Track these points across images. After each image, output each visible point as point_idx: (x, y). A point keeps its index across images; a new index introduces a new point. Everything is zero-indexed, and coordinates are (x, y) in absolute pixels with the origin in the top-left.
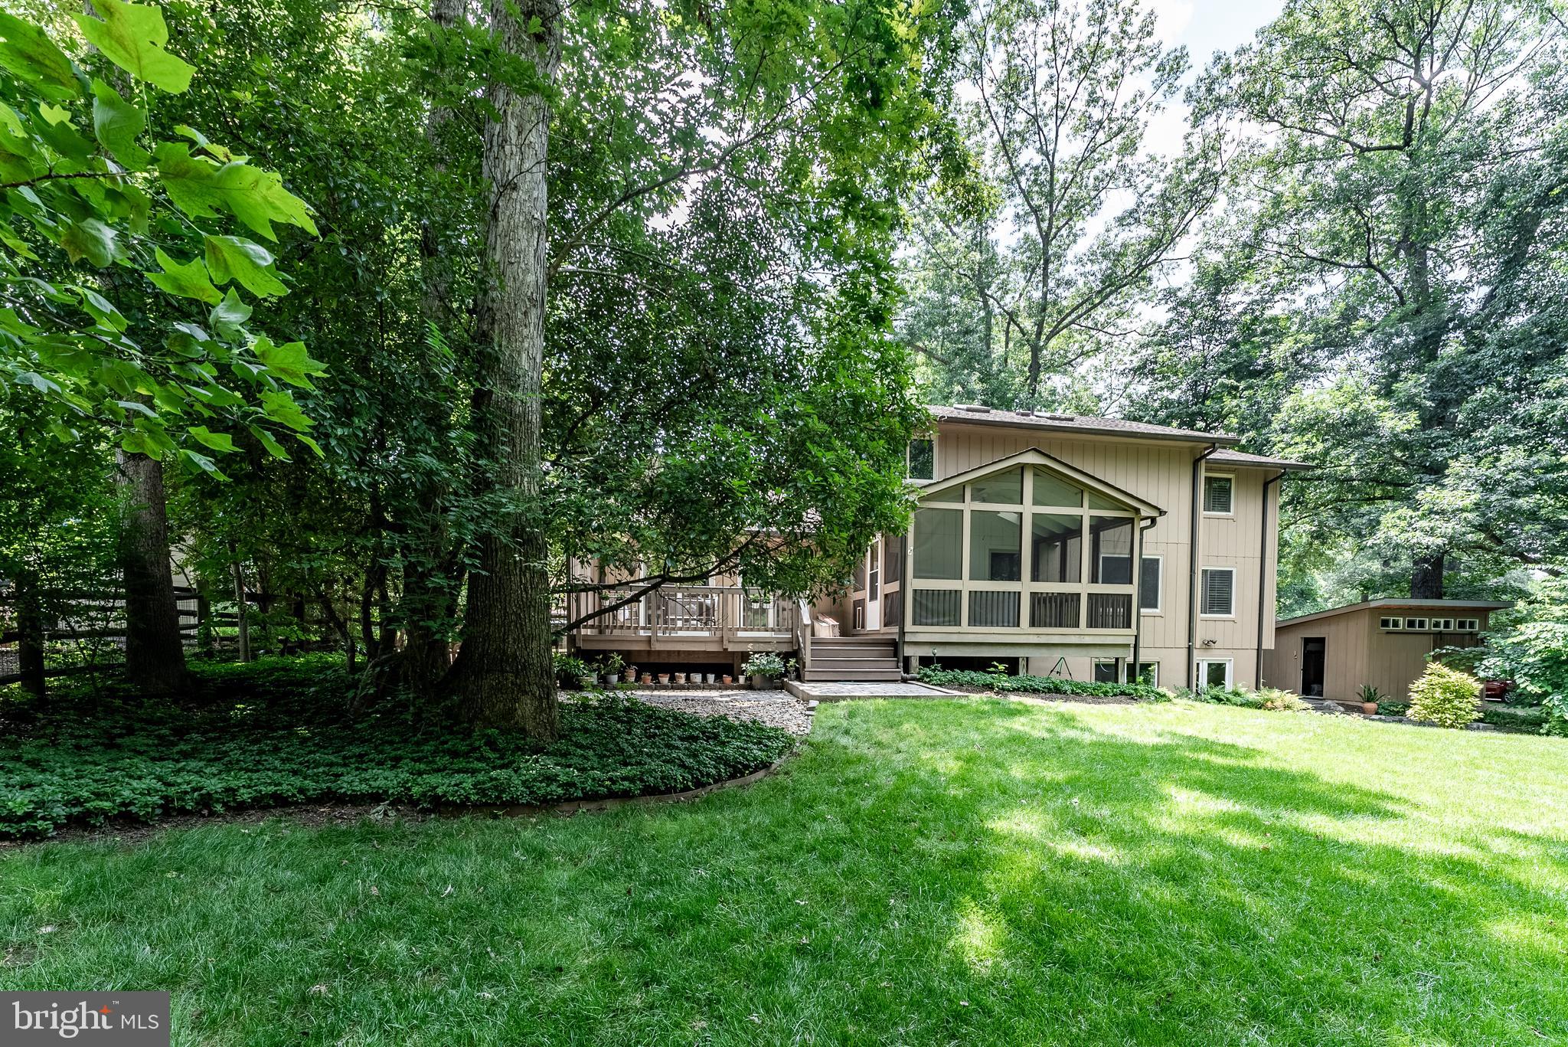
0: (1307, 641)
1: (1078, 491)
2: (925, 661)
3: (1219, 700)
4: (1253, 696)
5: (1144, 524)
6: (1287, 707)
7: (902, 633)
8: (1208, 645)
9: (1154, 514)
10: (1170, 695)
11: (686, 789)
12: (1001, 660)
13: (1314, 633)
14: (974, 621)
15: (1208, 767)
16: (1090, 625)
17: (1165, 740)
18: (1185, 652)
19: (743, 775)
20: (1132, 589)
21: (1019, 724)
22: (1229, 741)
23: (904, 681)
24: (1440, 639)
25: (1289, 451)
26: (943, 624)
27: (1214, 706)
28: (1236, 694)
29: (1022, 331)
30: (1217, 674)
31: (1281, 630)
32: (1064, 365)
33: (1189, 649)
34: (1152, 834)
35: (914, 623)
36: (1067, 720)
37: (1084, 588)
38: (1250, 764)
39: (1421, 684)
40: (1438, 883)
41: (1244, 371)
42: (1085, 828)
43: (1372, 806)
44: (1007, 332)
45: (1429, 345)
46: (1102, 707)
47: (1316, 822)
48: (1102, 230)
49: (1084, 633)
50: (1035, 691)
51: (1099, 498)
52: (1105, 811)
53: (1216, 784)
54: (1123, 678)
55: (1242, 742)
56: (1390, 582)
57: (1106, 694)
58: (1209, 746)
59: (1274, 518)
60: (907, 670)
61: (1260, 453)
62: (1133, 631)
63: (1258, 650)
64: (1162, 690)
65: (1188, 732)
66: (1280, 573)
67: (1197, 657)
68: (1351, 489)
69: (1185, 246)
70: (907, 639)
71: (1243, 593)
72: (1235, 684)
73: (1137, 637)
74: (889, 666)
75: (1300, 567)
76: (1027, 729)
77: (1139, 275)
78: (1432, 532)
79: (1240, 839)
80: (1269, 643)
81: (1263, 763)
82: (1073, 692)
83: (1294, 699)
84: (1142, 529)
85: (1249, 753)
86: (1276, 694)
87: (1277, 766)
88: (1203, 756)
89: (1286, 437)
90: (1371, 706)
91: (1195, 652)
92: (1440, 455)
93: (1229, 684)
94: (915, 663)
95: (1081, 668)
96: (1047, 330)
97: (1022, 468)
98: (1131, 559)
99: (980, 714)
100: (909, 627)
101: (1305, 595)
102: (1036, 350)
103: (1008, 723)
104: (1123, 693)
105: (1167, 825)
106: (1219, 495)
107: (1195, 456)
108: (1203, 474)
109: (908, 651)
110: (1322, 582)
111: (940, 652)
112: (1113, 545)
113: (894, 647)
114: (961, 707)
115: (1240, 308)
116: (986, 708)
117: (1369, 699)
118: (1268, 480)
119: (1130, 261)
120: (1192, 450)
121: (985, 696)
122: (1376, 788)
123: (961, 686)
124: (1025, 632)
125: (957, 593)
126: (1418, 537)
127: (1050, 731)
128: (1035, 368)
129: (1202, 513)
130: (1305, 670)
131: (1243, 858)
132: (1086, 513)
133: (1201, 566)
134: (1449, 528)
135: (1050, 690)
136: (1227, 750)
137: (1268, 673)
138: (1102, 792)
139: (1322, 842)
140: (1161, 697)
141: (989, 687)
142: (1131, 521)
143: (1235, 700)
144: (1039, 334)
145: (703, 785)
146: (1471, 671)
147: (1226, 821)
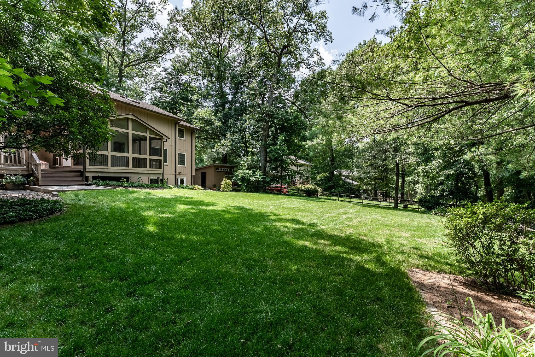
0: (202, 173)
1: (145, 129)
2: (94, 178)
3: (183, 188)
4: (191, 187)
5: (164, 140)
6: (198, 189)
7: (85, 168)
8: (180, 174)
9: (167, 138)
10: (173, 187)
11: (36, 218)
12: (125, 178)
13: (203, 171)
14: (113, 165)
15: (184, 201)
16: (150, 168)
17: (174, 197)
18: (174, 175)
19: (54, 213)
20: (161, 158)
21: (135, 195)
22: (187, 196)
23: (86, 185)
24: (227, 173)
25: (197, 125)
26: (101, 166)
27: (182, 189)
28: (187, 186)
29: (114, 60)
30: (182, 181)
31: (197, 170)
32: (131, 77)
33: (176, 175)
34: (176, 212)
35: (90, 165)
36: (149, 194)
37: (148, 157)
38: (192, 200)
39: (223, 183)
40: (220, 213)
41: (186, 99)
42: (164, 213)
43: (213, 204)
44: (108, 59)
45: (223, 106)
46: (156, 190)
47: (204, 207)
48: (143, 40)
49: (148, 170)
50: (135, 187)
51: (152, 132)
52: (166, 210)
53: (187, 203)
54: (160, 183)
55: (190, 196)
56: (218, 159)
57: (156, 187)
58: (183, 197)
59: (194, 141)
60: (87, 181)
61: (190, 124)
62: (162, 169)
63: (192, 175)
64: (170, 186)
65: (178, 195)
66: (196, 154)
67: (177, 177)
68: (210, 135)
69: (169, 56)
70: (87, 170)
71: (187, 159)
72: (187, 184)
73: (163, 171)
74: (79, 179)
75: (200, 154)
76: (138, 196)
77: (155, 59)
78: (224, 150)
79: (193, 211)
80: (194, 174)
81: (195, 200)
82: (147, 187)
83: (200, 187)
84: (164, 142)
85: (192, 198)
86: (196, 186)
87: (197, 200)
88: (183, 199)
89: (196, 121)
90: (215, 188)
91: (177, 176)
92: (225, 132)
93: (185, 184)
94: (90, 178)
95: (146, 180)
96: (125, 64)
97: (128, 119)
98: (161, 149)
99: (122, 193)
100: (87, 166)
101: (202, 160)
102: (121, 70)
103: (132, 195)
104: (160, 187)
105: (179, 210)
106: (181, 133)
107: (175, 122)
108: (177, 127)
109: (87, 174)
110: (205, 157)
111: (100, 175)
112: (155, 145)
113: (81, 173)
114: (115, 191)
115: (184, 81)
116: (123, 191)
117: (214, 187)
118: (192, 131)
119: (152, 53)
120: (174, 120)
121: (121, 188)
122: (213, 202)
123: (111, 186)
124: (130, 169)
125: (107, 156)
126: (222, 151)
127: (145, 196)
128: (120, 75)
129: (178, 138)
130: (202, 180)
131: (193, 213)
132: (148, 135)
133: (178, 152)
134: (226, 149)
135: (140, 186)
136: (187, 198)
137: (194, 181)
138: (164, 207)
139: (205, 210)
140: (170, 187)
141: (121, 186)
142: (161, 139)
143: (187, 187)
144: (122, 64)
145: (42, 217)
146: (231, 180)
147: (189, 209)
